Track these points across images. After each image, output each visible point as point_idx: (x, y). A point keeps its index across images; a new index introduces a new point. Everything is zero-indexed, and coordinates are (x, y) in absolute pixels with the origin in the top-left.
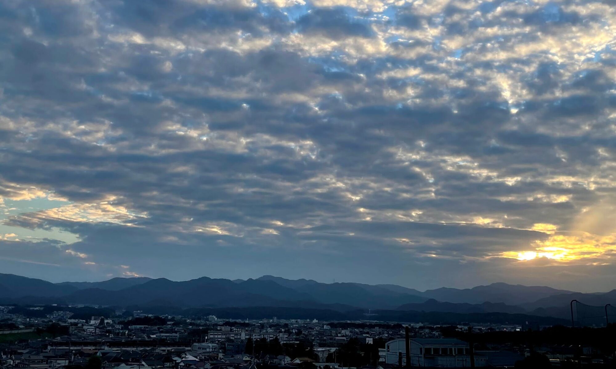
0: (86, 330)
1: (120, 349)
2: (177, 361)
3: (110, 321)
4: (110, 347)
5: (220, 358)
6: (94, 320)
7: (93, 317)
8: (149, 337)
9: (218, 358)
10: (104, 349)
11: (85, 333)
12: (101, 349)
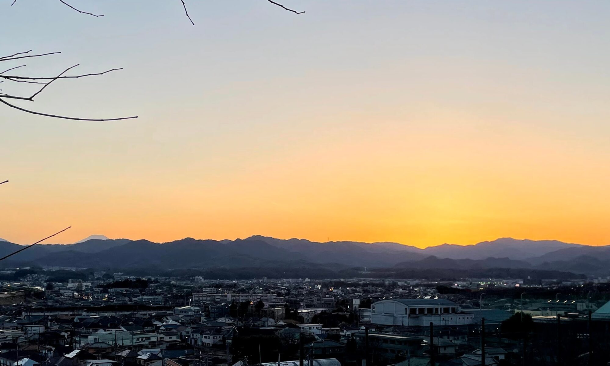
1: (98, 314)
2: (158, 325)
3: (89, 284)
4: (88, 312)
5: (202, 321)
6: (73, 282)
7: (70, 280)
8: (131, 300)
10: (82, 315)
11: (62, 297)
12: (79, 315)
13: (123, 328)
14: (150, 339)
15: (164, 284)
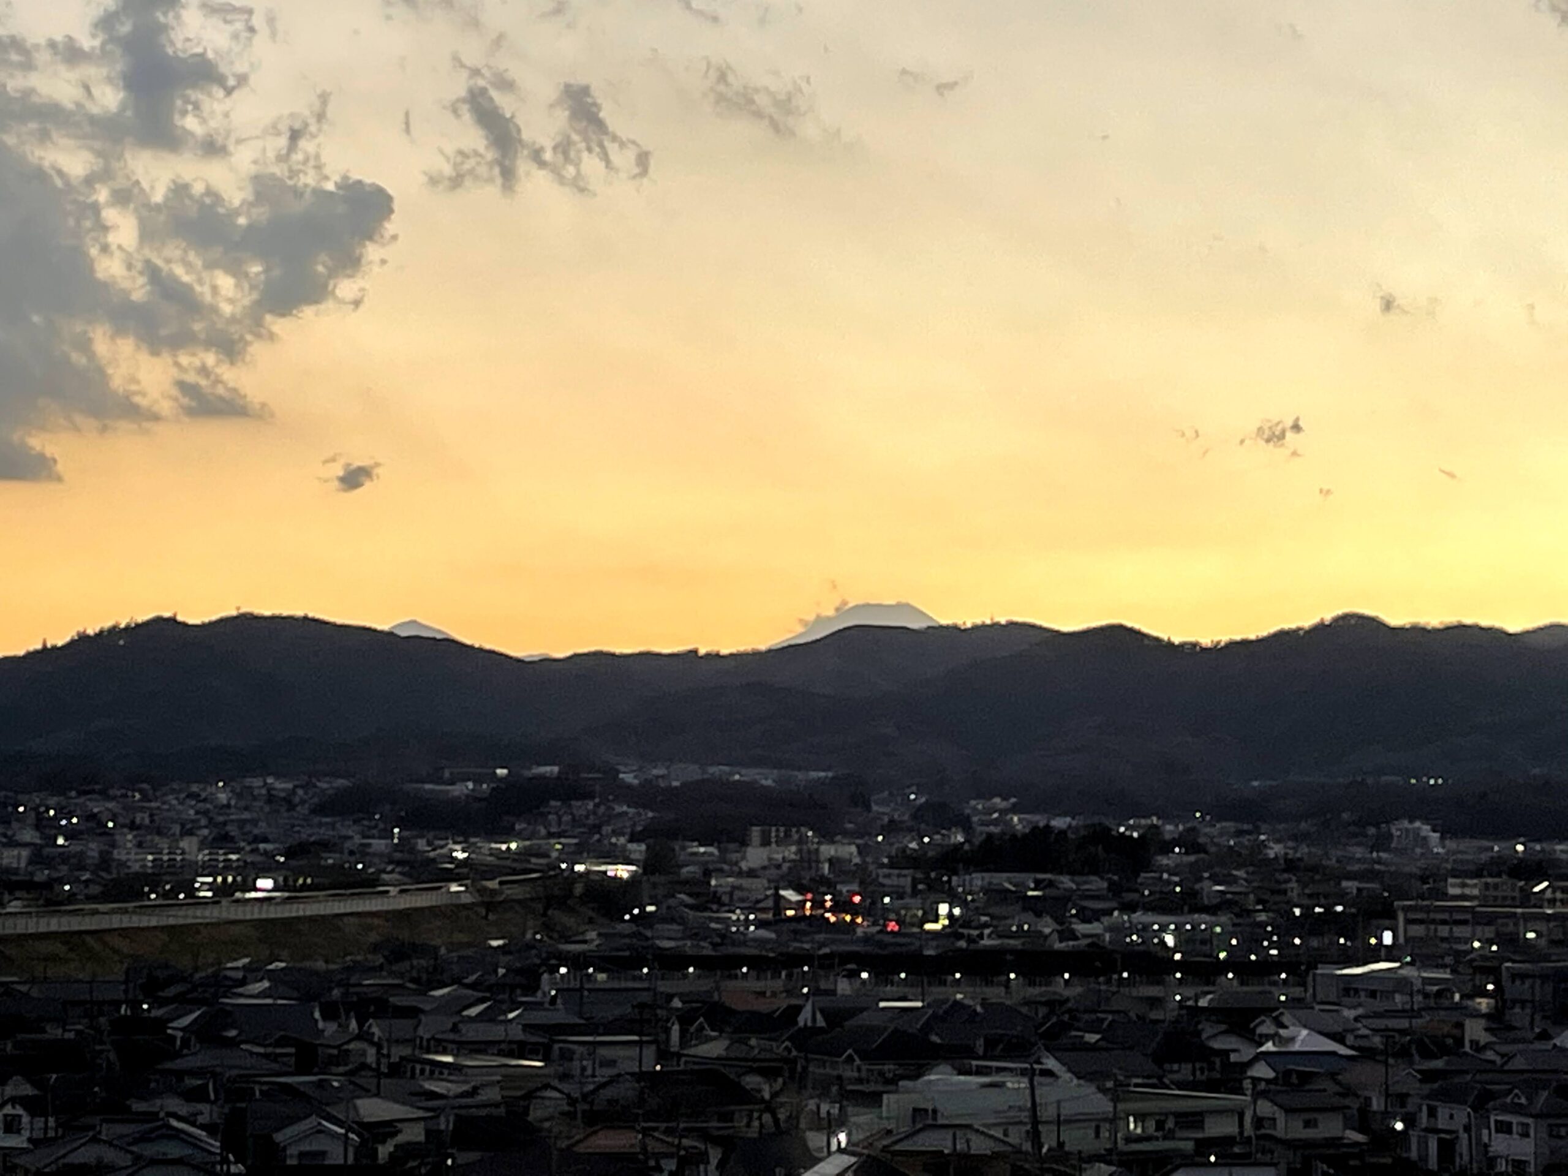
1: (917, 991)
2: (1233, 1058)
3: (849, 851)
5: (1474, 1043)
6: (766, 842)
7: (756, 832)
8: (1067, 934)
9: (1463, 1046)
13: (1051, 1063)
14: (1202, 1122)
15: (1232, 857)
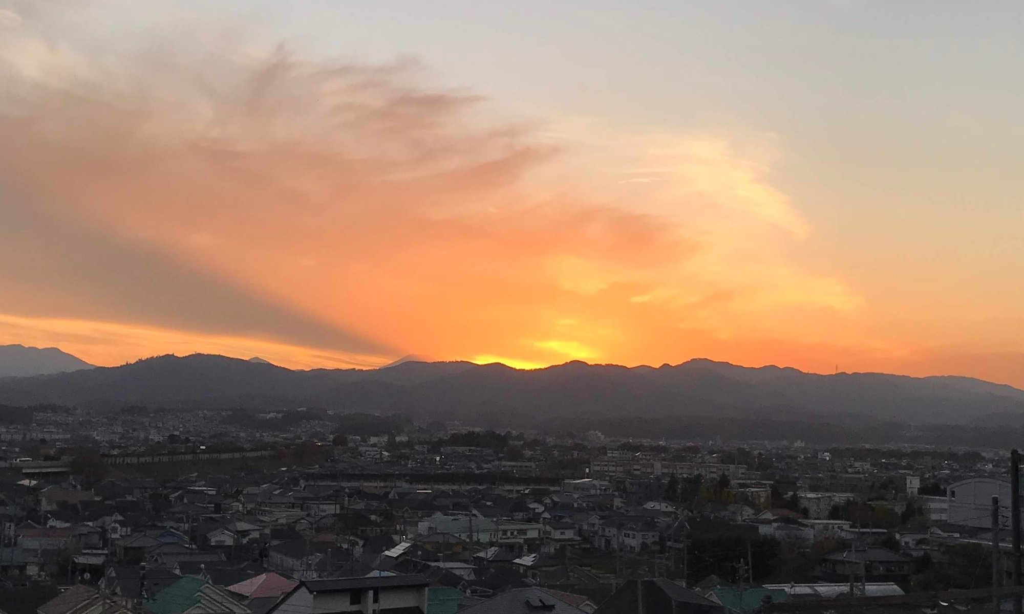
0: (363, 455)
1: (430, 487)
2: (537, 510)
3: (404, 438)
4: (411, 483)
5: (617, 506)
6: (377, 436)
7: (374, 432)
8: (480, 468)
9: (613, 507)
10: (400, 487)
11: (363, 458)
12: (395, 487)
13: (475, 512)
14: (526, 533)
15: (535, 442)
